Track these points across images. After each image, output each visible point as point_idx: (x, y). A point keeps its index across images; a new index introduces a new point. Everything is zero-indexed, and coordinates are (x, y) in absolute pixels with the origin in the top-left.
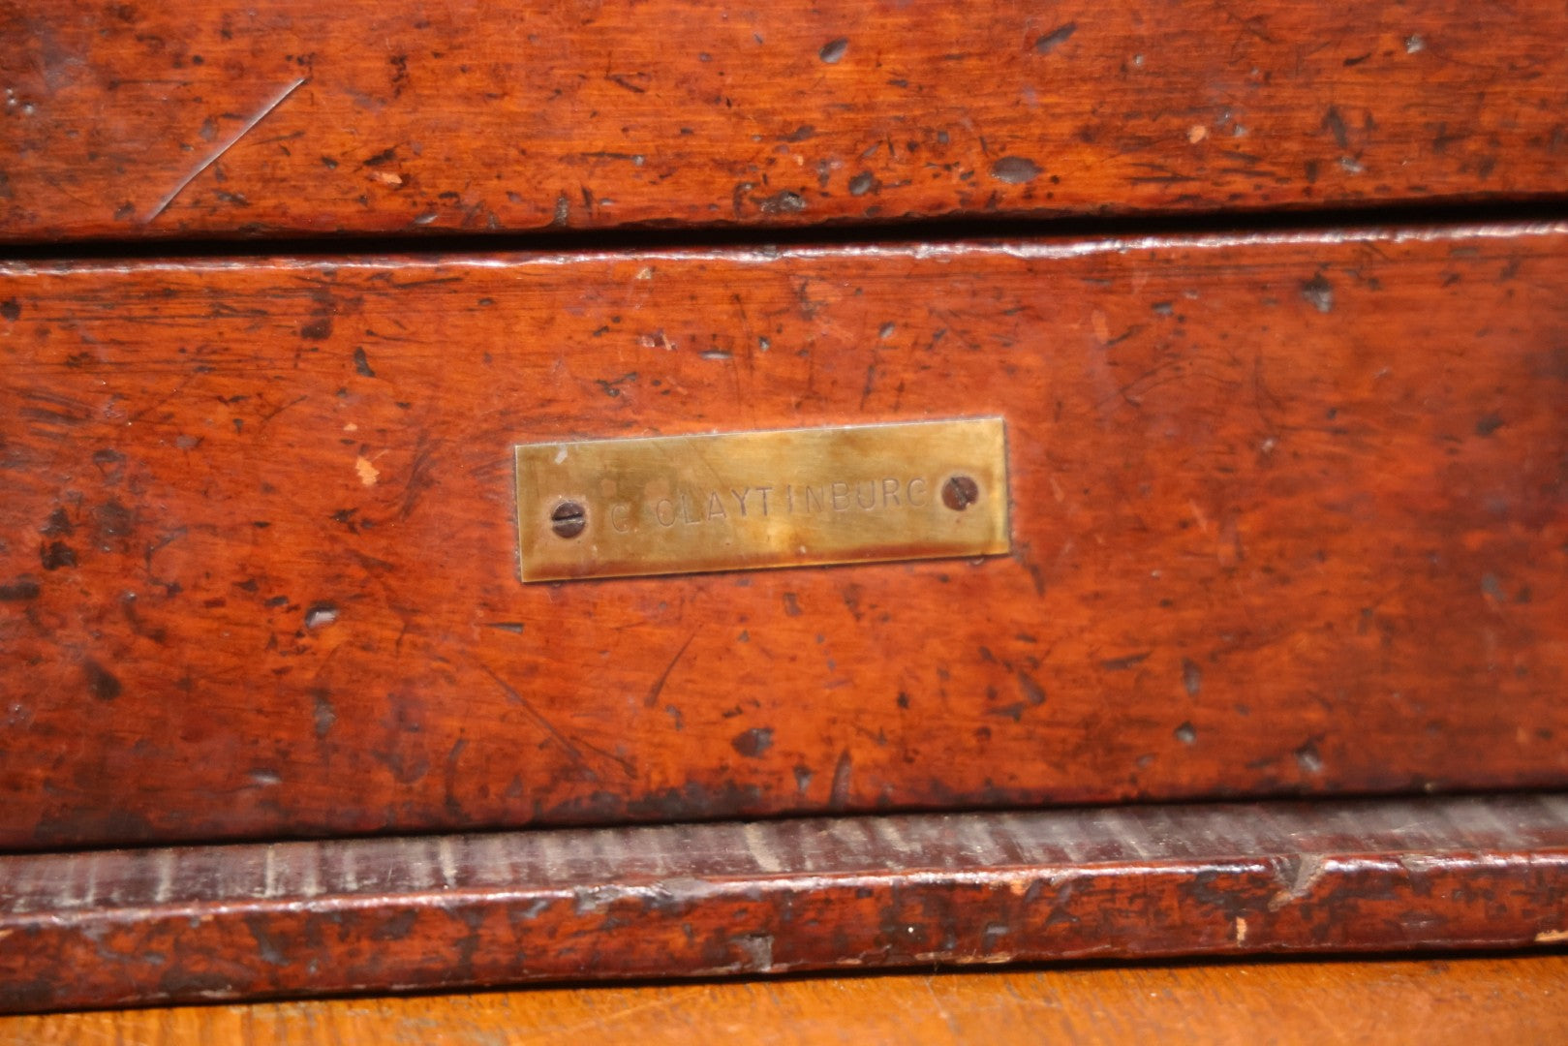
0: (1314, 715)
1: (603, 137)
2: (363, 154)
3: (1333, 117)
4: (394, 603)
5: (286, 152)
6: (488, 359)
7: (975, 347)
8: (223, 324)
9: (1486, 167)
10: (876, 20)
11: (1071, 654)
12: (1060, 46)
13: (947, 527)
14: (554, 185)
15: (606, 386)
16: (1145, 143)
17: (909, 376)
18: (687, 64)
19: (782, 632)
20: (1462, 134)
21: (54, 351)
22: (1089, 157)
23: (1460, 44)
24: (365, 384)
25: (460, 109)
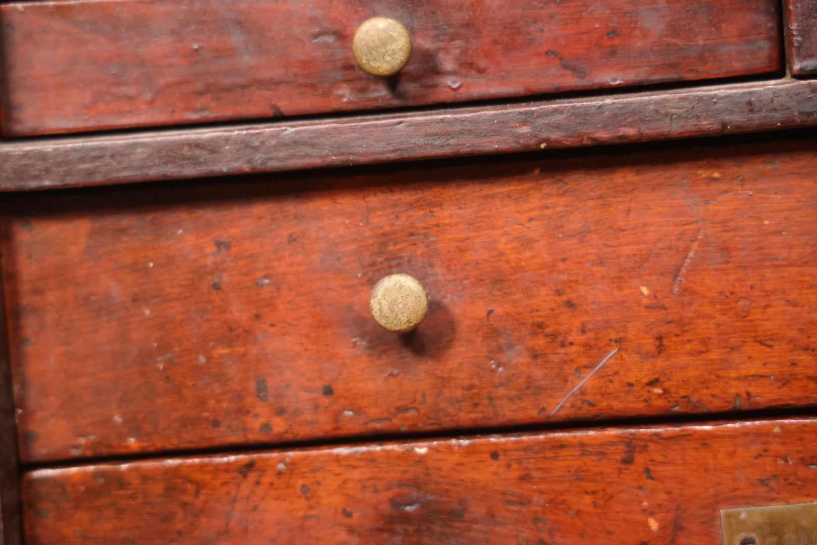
1: (755, 368)
2: (645, 380)
5: (611, 381)
6: (706, 470)
8: (586, 459)
14: (733, 391)
15: (762, 482)
18: (793, 333)
21: (514, 474)
24: (650, 484)
25: (688, 358)
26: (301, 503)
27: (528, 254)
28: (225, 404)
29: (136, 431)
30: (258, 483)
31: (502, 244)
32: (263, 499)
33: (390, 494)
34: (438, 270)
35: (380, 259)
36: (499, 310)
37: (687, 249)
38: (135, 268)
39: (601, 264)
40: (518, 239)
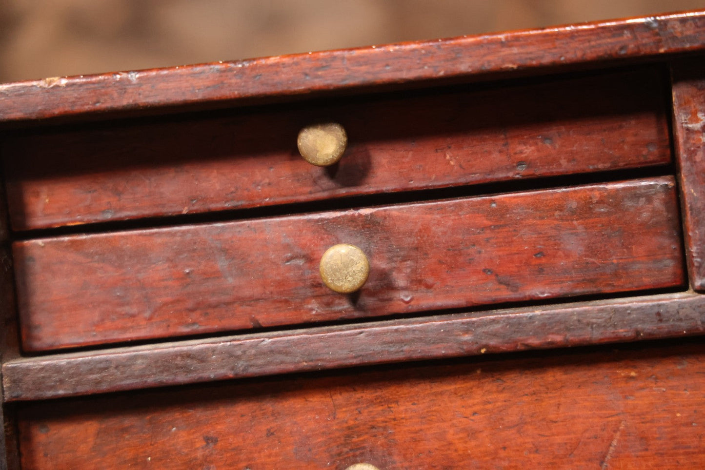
27: (473, 443)
31: (450, 436)
34: (396, 458)
35: (345, 450)
37: (611, 439)
38: (136, 462)
39: (537, 451)
40: (464, 430)
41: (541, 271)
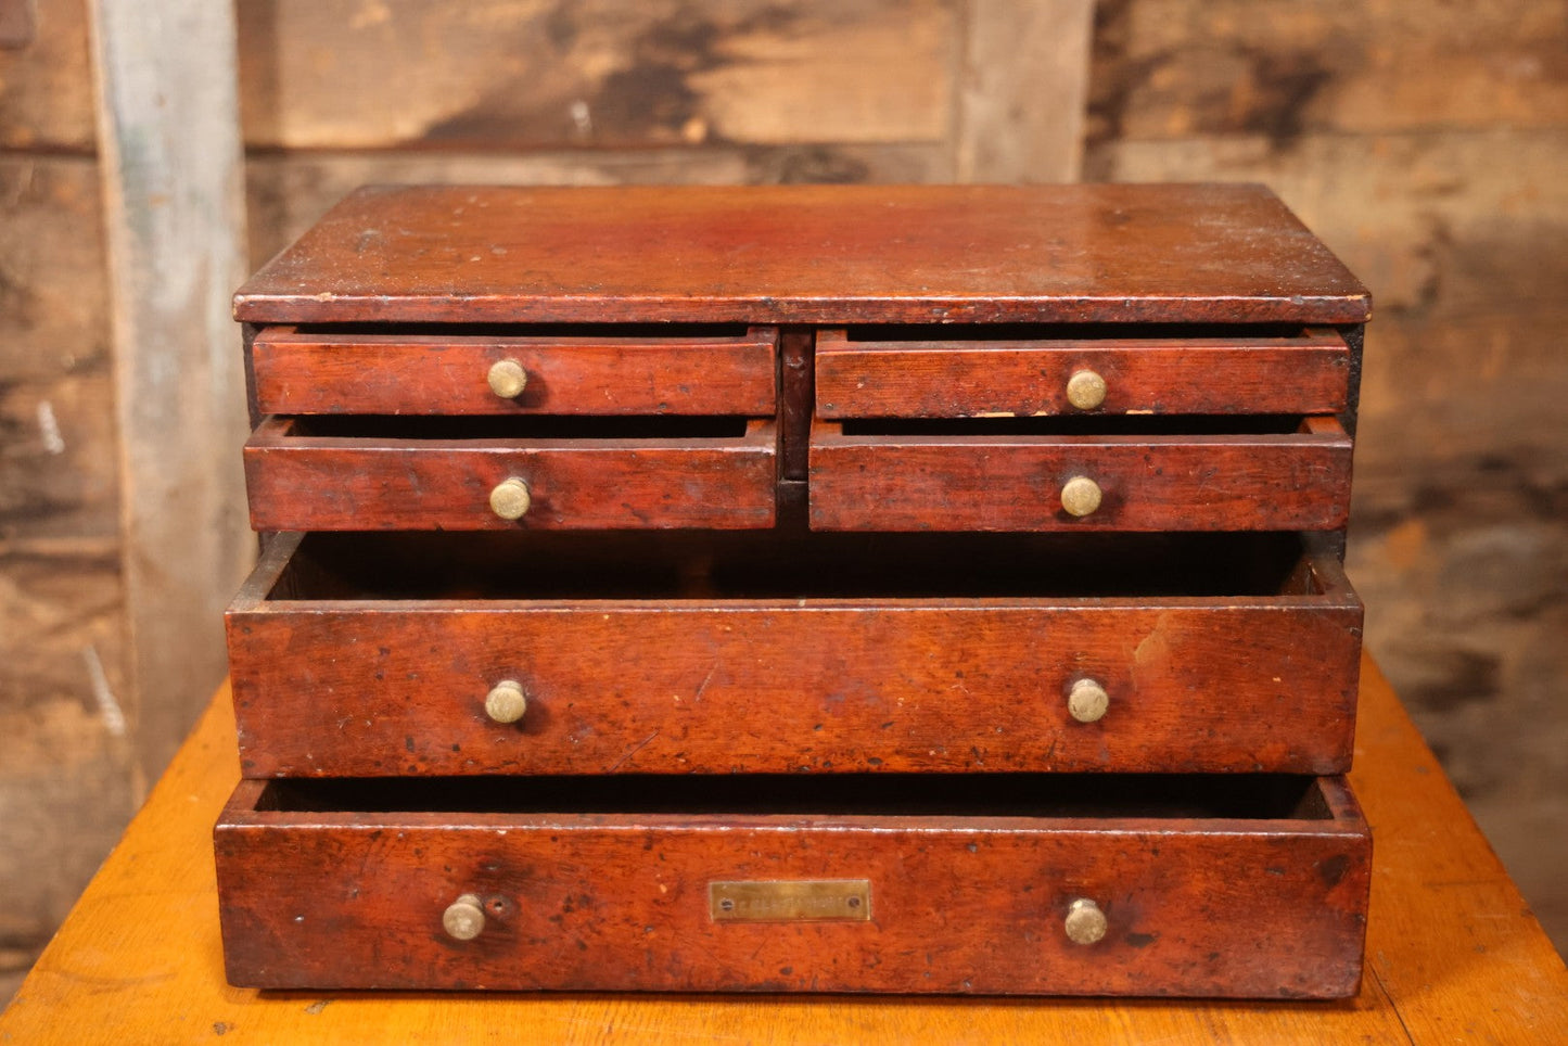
0: (970, 971)
1: (746, 750)
2: (675, 754)
3: (974, 749)
4: (673, 927)
6: (702, 857)
7: (859, 859)
8: (619, 845)
9: (1022, 765)
10: (832, 719)
11: (891, 950)
12: (890, 727)
13: (848, 912)
14: (731, 763)
15: (739, 866)
16: (914, 755)
17: (837, 867)
18: (774, 730)
19: (796, 940)
20: (1013, 756)
21: (567, 851)
22: (898, 758)
23: (1013, 731)
24: (664, 863)
25: (704, 742)
26: (415, 860)
27: (598, 670)
28: (384, 752)
29: (323, 765)
30: (384, 845)
31: (580, 663)
32: (387, 856)
33: (479, 859)
35: (494, 667)
36: (576, 704)
37: (707, 674)
38: (323, 661)
39: (648, 680)
40: (590, 660)
41: (667, 508)
